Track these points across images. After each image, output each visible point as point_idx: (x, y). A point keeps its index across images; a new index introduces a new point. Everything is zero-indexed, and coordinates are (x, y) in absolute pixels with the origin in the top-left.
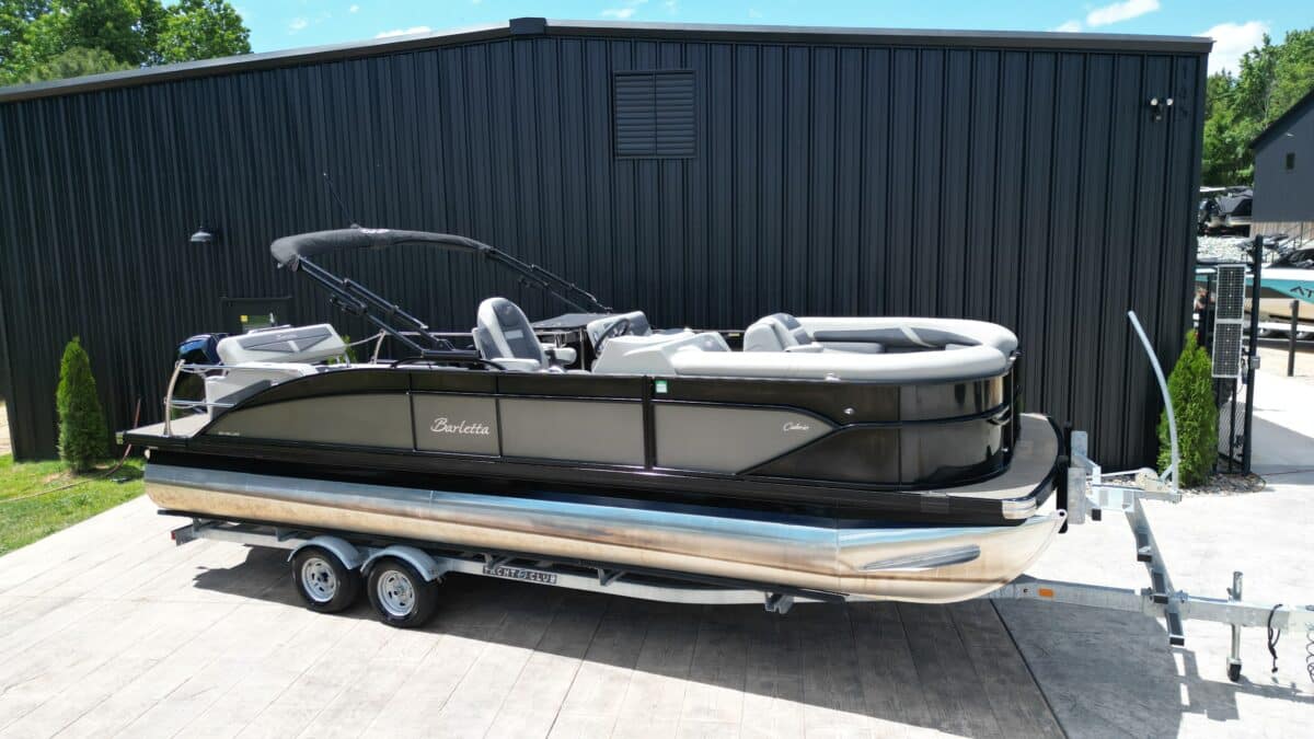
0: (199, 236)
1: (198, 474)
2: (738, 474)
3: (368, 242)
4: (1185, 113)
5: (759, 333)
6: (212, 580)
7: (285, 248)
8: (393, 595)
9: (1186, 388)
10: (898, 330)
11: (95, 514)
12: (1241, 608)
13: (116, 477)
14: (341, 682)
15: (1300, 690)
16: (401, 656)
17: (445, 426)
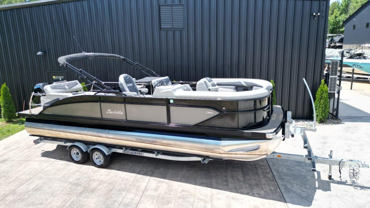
0: (39, 53)
1: (40, 125)
2: (194, 125)
3: (87, 57)
4: (323, 17)
5: (200, 84)
6: (46, 154)
7: (62, 60)
8: (97, 159)
9: (321, 95)
10: (240, 82)
11: (13, 134)
12: (332, 160)
13: (19, 123)
14: (82, 184)
15: (347, 182)
16: (100, 176)
17: (110, 112)
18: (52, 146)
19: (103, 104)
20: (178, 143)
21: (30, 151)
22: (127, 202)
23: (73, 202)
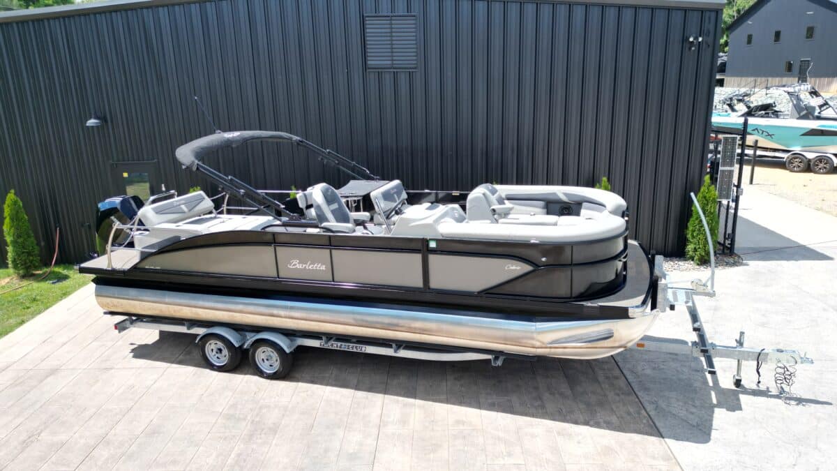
0: (92, 122)
1: (133, 292)
2: (479, 293)
3: (228, 144)
4: (709, 45)
5: (476, 199)
7: (186, 154)
8: (265, 361)
10: (555, 194)
12: (744, 352)
13: (50, 280)
14: (246, 416)
15: (771, 392)
16: (277, 398)
17: (298, 265)
18: (148, 334)
19: (281, 251)
20: (445, 327)
21: (103, 345)
22: (351, 451)
23: (239, 455)
